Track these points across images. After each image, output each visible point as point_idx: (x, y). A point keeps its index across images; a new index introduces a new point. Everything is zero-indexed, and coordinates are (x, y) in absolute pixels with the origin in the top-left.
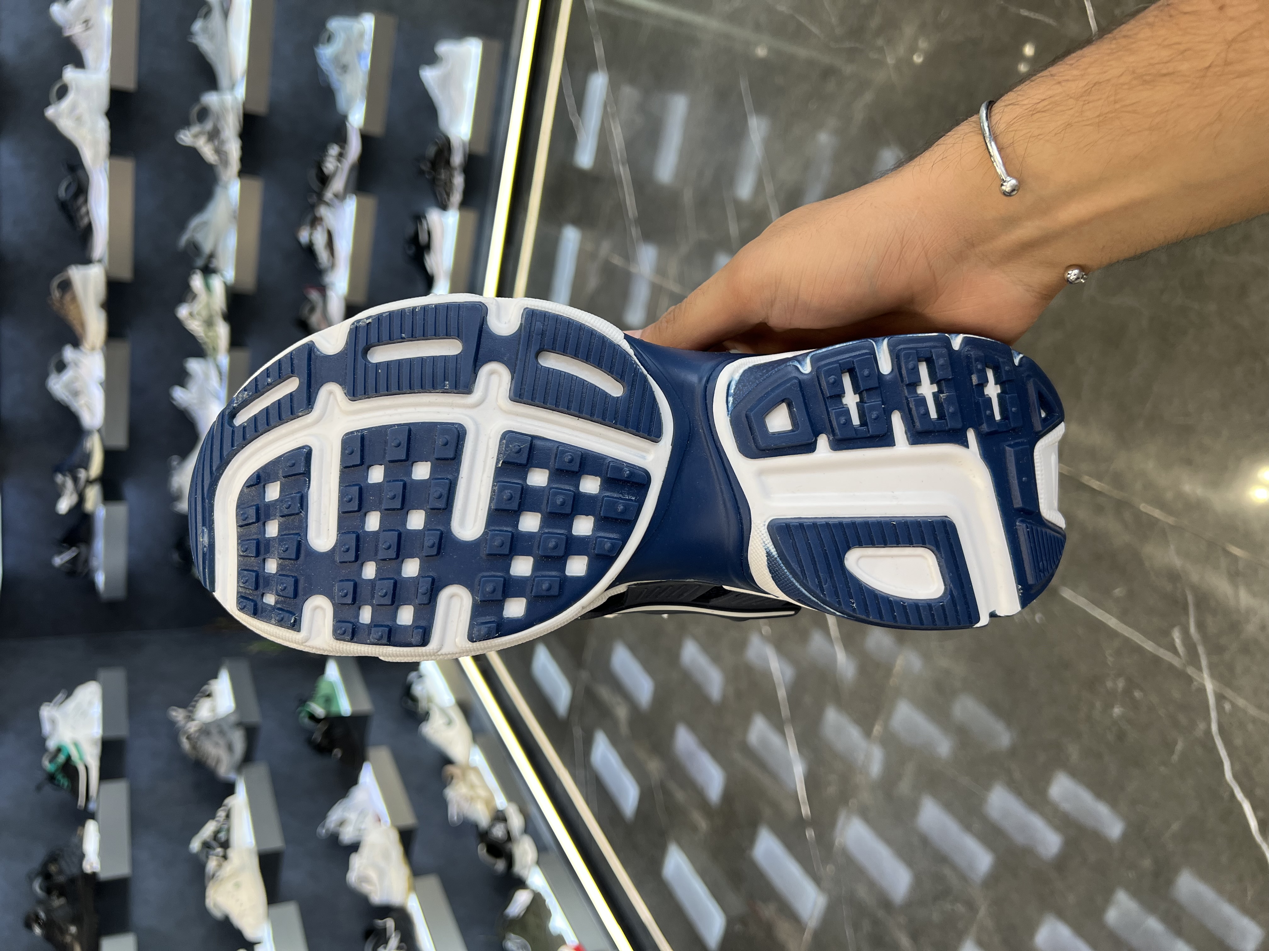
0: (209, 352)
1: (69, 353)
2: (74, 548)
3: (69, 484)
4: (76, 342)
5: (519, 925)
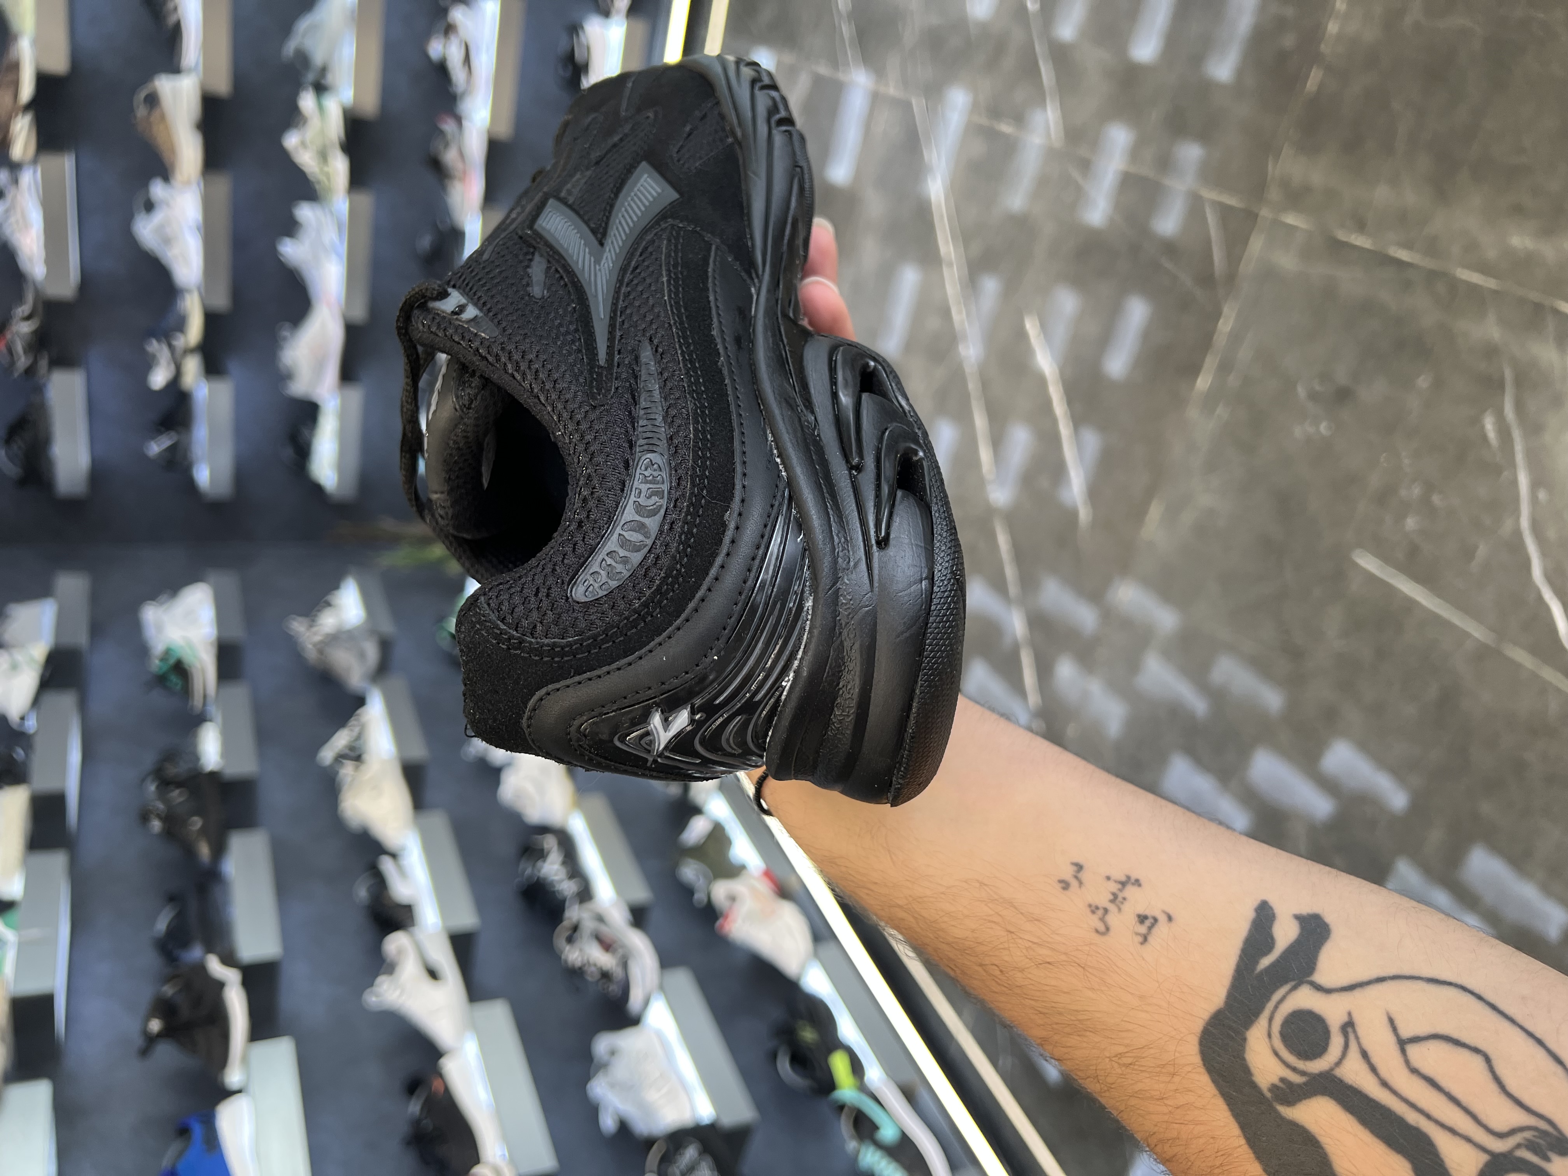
0: (323, 194)
1: (157, 189)
2: (172, 434)
3: (164, 353)
4: (166, 174)
5: (698, 852)
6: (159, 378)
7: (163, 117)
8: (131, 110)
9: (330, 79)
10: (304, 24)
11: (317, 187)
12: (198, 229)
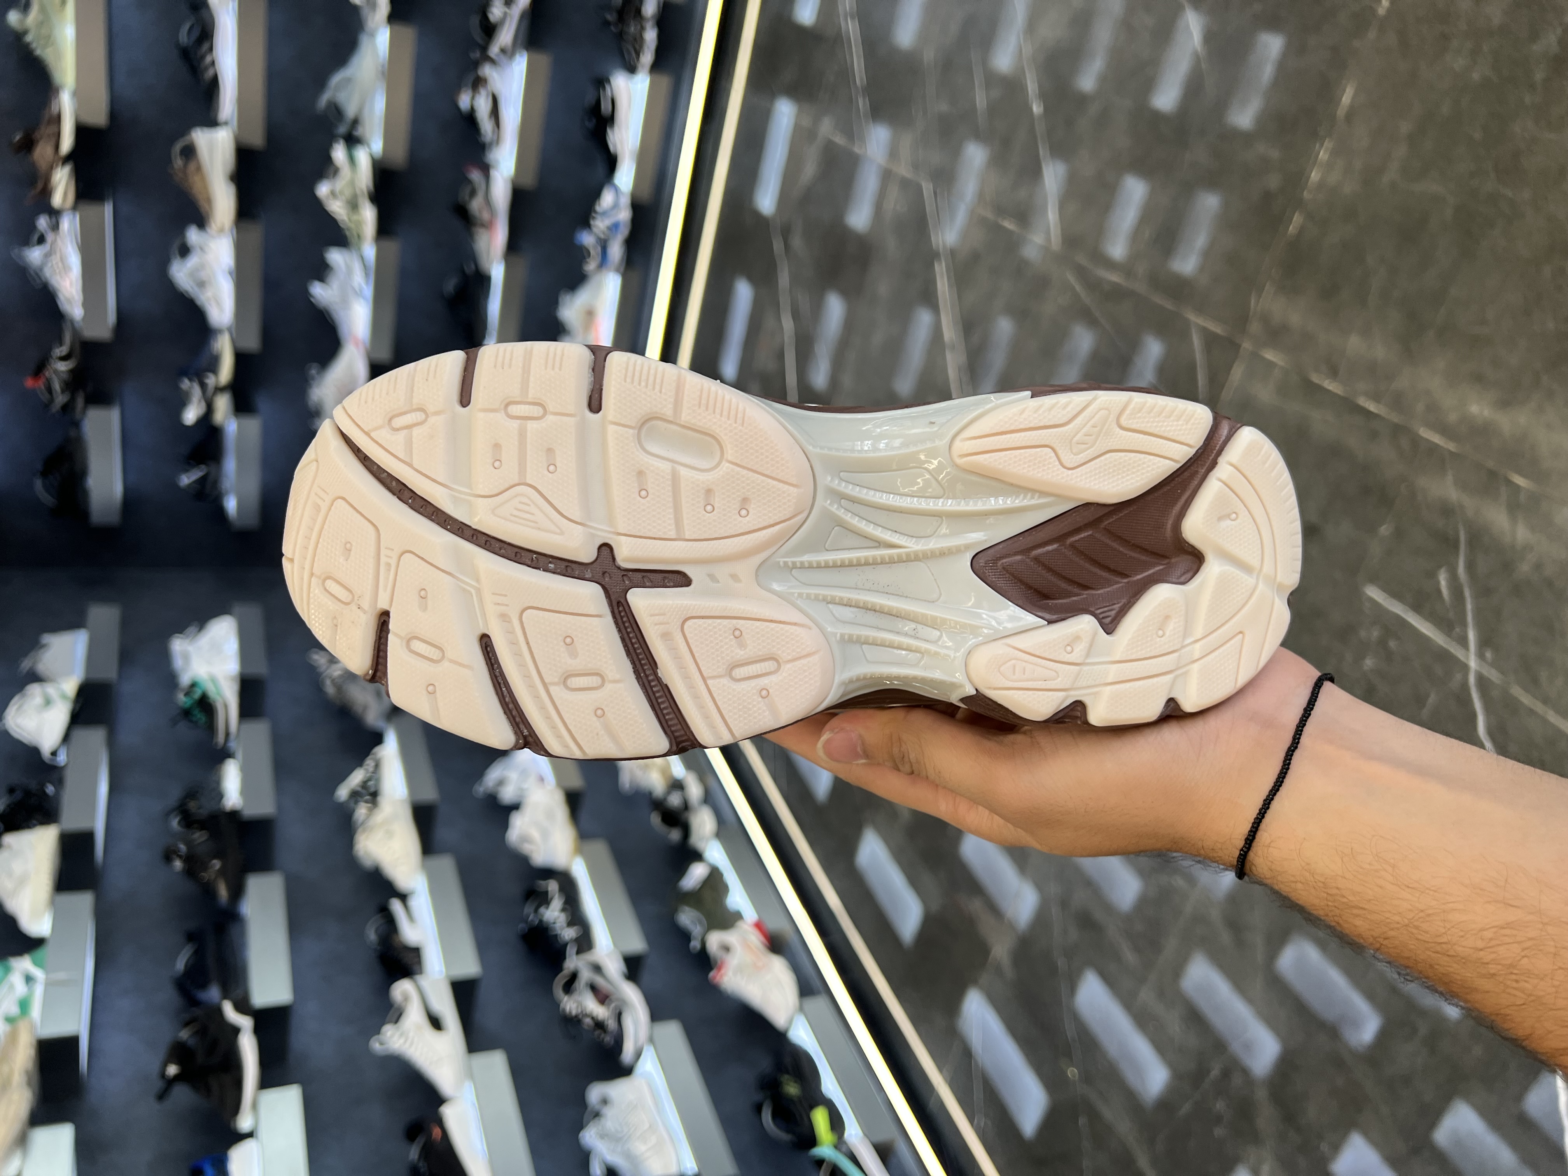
0: (353, 240)
1: (193, 235)
2: (203, 466)
3: (196, 391)
4: (201, 222)
5: (694, 898)
6: (191, 415)
7: (199, 169)
8: (169, 161)
9: (359, 132)
10: (337, 78)
11: (347, 233)
12: (230, 273)
